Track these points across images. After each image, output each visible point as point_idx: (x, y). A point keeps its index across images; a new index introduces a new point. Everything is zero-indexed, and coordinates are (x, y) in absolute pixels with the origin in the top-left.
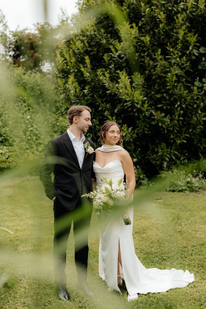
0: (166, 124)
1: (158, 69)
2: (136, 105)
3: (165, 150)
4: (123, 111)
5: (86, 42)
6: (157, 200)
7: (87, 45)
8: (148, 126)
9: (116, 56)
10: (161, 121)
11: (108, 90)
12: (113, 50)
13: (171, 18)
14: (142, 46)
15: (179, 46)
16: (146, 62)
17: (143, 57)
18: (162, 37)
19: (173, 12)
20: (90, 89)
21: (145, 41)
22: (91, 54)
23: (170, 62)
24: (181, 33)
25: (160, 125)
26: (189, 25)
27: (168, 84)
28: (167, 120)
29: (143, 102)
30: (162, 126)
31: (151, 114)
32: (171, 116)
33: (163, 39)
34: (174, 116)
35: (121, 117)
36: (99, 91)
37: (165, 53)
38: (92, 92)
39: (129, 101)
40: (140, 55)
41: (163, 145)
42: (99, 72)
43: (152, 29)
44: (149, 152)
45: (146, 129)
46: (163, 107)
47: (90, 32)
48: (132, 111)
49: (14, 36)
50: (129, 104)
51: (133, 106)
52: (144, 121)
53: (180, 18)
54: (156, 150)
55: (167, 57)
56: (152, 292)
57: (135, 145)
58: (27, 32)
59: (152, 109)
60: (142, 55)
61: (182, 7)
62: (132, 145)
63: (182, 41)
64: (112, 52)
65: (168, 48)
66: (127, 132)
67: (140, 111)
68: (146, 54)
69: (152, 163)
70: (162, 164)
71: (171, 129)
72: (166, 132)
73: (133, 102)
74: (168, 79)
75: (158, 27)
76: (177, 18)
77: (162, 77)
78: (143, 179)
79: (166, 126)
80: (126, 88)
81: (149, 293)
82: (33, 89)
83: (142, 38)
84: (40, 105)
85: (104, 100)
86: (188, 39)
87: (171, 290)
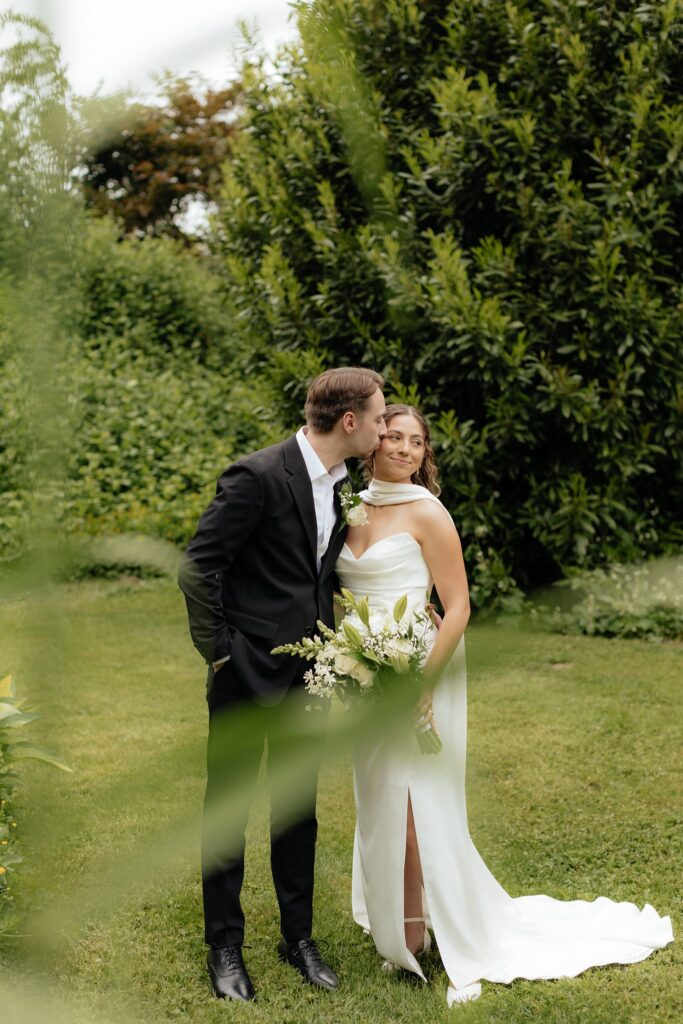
0: (587, 409)
1: (563, 227)
2: (487, 347)
3: (584, 498)
4: (443, 366)
5: (321, 135)
6: (553, 662)
7: (326, 144)
8: (526, 417)
9: (422, 183)
10: (569, 401)
11: (394, 296)
12: (412, 162)
13: (605, 57)
14: (507, 151)
15: (633, 150)
16: (522, 201)
17: (511, 186)
18: (577, 119)
19: (615, 36)
20: (334, 293)
21: (518, 132)
22: (340, 174)
23: (603, 204)
24: (641, 105)
25: (566, 413)
26: (668, 80)
27: (596, 278)
28: (590, 396)
29: (512, 338)
30: (572, 417)
31: (537, 379)
32: (604, 384)
33: (579, 126)
34: (612, 384)
35: (435, 386)
36: (365, 299)
37: (585, 172)
38: (340, 300)
39: (464, 332)
40: (502, 178)
41: (577, 480)
42: (365, 236)
43: (543, 93)
44: (527, 505)
45: (519, 427)
46: (576, 353)
48: (473, 366)
49: (85, 114)
50: (463, 342)
51: (475, 351)
52: (512, 401)
53: (639, 54)
54: (552, 496)
55: (591, 186)
56: (532, 977)
57: (483, 478)
58: (130, 102)
59: (540, 360)
60: (509, 178)
61: (645, 17)
62: (473, 478)
63: (641, 132)
64: (408, 170)
65: (594, 156)
66: (455, 437)
67: (498, 367)
68: (521, 176)
69: (537, 539)
70: (571, 544)
71: (604, 428)
72: (585, 437)
73: (476, 337)
74: (593, 262)
75: (563, 85)
76: (628, 56)
77: (574, 252)
78: (507, 594)
79: (585, 416)
80: (454, 289)
81: (518, 981)
82: (146, 290)
83: (510, 124)
85: (380, 327)
86: (663, 125)
87: (593, 969)
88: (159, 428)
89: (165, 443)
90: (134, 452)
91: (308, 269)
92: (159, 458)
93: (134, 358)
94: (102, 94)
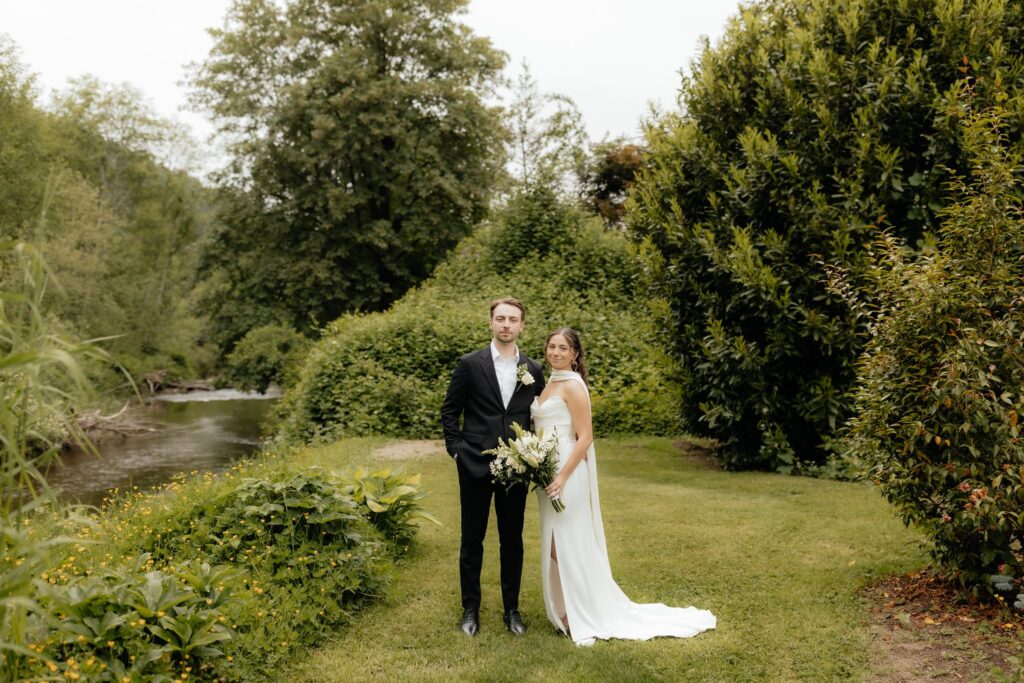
0: (830, 335)
1: (815, 222)
2: (764, 296)
3: (831, 392)
4: (741, 308)
5: (679, 170)
6: (794, 493)
7: (681, 175)
8: (792, 340)
9: (736, 197)
10: (820, 330)
11: (712, 266)
12: (729, 184)
13: (844, 112)
14: (783, 176)
15: (860, 173)
16: (791, 207)
17: (786, 198)
18: (827, 155)
19: (854, 103)
20: (683, 264)
21: (788, 165)
22: (690, 192)
23: (843, 207)
24: (865, 145)
25: (816, 338)
26: (886, 128)
27: (833, 253)
28: (834, 328)
29: (780, 290)
30: (820, 340)
31: (800, 316)
32: (843, 319)
33: (829, 159)
34: (847, 319)
35: (738, 321)
36: (698, 267)
37: (829, 188)
38: (684, 269)
39: (751, 287)
40: (779, 192)
41: (826, 381)
42: (698, 227)
43: (806, 139)
44: (798, 396)
45: (788, 346)
46: (824, 301)
47: (689, 149)
48: (756, 308)
49: (598, 153)
50: (749, 294)
51: (757, 299)
52: (782, 330)
53: (863, 116)
54: (812, 391)
55: (834, 196)
56: (620, 637)
57: (768, 377)
59: (800, 305)
60: (783, 193)
61: (869, 91)
62: (761, 378)
63: (863, 163)
64: (727, 189)
65: (834, 177)
66: (745, 352)
67: (772, 308)
68: (790, 191)
69: (802, 418)
70: (827, 422)
71: (842, 347)
72: (830, 353)
73: (758, 290)
74: (832, 243)
75: (817, 135)
76: (857, 117)
77: (824, 237)
78: (784, 452)
79: (829, 339)
80: (744, 260)
81: (612, 639)
82: (618, 261)
83: (785, 160)
84: (631, 293)
85: (707, 285)
86: (879, 157)
87: (656, 638)
88: (615, 347)
89: (617, 356)
90: (597, 361)
91: (668, 251)
92: (612, 365)
93: (606, 303)
94: (608, 140)
